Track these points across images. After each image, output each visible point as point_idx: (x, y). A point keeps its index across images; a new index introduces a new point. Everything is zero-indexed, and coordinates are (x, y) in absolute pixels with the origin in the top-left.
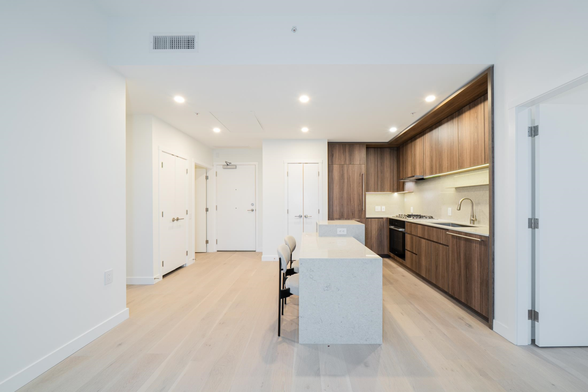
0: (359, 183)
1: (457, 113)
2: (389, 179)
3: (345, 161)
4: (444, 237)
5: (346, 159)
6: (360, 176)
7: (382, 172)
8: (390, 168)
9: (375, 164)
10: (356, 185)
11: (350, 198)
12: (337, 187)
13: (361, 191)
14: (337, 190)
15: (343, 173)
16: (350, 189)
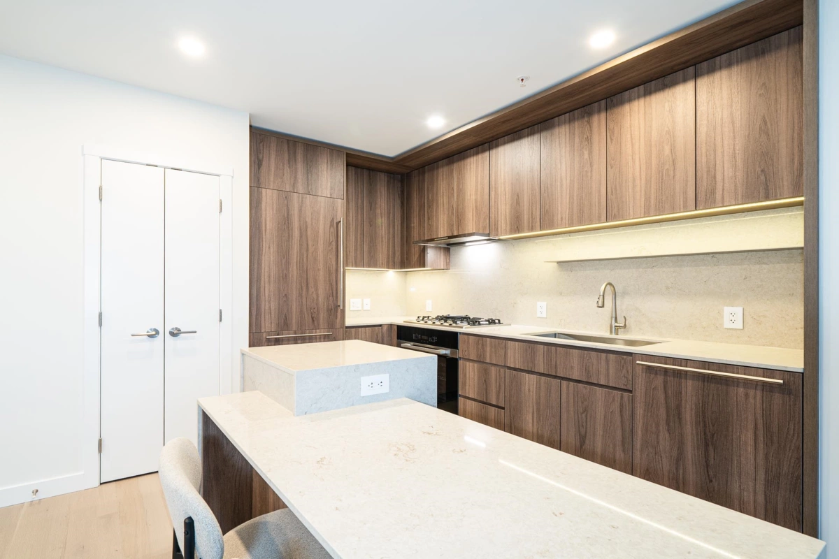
0: (330, 243)
1: (603, 102)
2: (385, 240)
3: (294, 185)
4: (611, 371)
5: (295, 178)
6: (331, 225)
7: (372, 223)
8: (389, 218)
9: (357, 203)
10: (321, 246)
11: (307, 279)
12: (272, 250)
13: (334, 263)
14: (271, 257)
15: (288, 215)
16: (307, 257)
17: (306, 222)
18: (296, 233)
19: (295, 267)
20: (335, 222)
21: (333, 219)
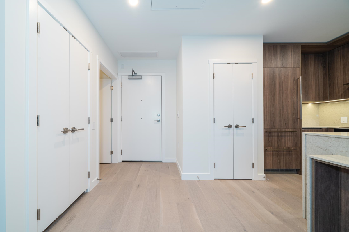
11: (283, 106)
12: (267, 94)
13: (296, 98)
14: (267, 97)
15: (274, 78)
16: (283, 96)
17: (282, 80)
18: (278, 86)
19: (277, 101)
20: (296, 78)
21: (295, 77)
